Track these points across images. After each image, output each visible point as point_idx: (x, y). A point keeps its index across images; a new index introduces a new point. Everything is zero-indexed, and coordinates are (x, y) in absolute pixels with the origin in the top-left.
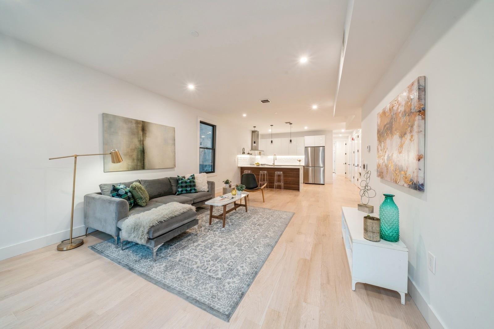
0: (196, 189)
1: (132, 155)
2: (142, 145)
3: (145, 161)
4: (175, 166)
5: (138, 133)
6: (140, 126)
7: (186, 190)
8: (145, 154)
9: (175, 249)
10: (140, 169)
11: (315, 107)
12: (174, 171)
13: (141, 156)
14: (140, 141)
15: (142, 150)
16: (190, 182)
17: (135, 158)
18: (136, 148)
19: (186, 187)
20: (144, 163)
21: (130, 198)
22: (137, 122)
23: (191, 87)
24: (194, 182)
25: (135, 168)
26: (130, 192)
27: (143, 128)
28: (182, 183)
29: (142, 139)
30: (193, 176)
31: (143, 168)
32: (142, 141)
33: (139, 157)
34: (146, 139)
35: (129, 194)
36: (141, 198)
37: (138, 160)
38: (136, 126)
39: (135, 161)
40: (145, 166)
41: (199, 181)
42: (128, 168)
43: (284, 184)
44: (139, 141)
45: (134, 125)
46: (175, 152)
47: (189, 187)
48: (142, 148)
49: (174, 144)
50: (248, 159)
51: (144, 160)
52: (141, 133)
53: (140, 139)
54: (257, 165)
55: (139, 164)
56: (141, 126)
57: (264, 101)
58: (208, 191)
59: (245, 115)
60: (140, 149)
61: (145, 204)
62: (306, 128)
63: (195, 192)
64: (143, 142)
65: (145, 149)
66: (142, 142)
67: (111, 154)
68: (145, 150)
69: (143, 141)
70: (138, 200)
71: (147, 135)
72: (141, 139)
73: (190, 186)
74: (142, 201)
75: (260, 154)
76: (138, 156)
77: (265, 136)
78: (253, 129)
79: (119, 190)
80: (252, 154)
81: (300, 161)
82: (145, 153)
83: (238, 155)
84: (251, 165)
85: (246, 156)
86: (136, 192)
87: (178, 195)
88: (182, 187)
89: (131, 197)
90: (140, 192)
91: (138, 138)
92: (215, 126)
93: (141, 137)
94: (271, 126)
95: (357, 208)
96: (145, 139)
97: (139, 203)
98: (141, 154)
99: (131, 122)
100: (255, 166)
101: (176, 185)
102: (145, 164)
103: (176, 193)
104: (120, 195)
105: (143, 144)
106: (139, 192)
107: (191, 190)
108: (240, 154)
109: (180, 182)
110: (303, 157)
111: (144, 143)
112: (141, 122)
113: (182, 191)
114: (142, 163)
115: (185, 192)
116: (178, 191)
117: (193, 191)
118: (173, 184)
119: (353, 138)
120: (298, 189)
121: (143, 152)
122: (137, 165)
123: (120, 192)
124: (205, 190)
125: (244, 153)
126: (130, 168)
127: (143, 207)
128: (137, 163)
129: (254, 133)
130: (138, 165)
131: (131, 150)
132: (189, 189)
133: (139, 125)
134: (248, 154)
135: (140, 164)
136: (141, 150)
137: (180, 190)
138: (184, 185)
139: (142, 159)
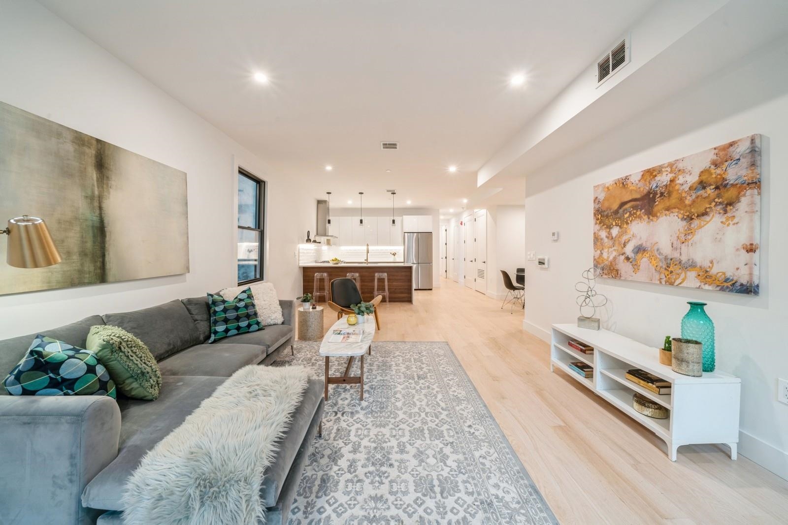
0: (259, 323)
1: (63, 241)
2: (98, 212)
3: (107, 259)
4: (188, 269)
5: (83, 173)
6: (91, 152)
7: (238, 328)
8: (107, 239)
9: (302, 502)
10: (90, 283)
11: (453, 169)
12: (185, 281)
13: (94, 242)
14: (91, 198)
15: (97, 224)
16: (246, 307)
17: (75, 249)
18: (76, 218)
19: (238, 319)
20: (103, 263)
21: (106, 383)
22: (80, 140)
23: (261, 77)
24: (253, 305)
25: (74, 282)
26: (100, 361)
27: (101, 160)
28: (225, 310)
29: (96, 193)
30: (248, 293)
31: (102, 277)
32: (96, 199)
33: (89, 245)
34: (109, 193)
35: (100, 370)
36: (143, 373)
37: (86, 255)
38: (75, 151)
39: (75, 257)
40: (107, 271)
41: (263, 302)
42: (49, 282)
43: (390, 293)
44: (86, 197)
45: (69, 147)
46: (188, 233)
47: (245, 318)
48: (96, 219)
49: (186, 214)
50: (312, 252)
51: (103, 256)
52: (93, 174)
53: (90, 193)
54: (335, 262)
55: (89, 267)
56: (94, 152)
57: (387, 146)
58: (283, 323)
59: (329, 168)
60: (90, 223)
61: (155, 392)
62: (409, 203)
63: (259, 330)
64: (100, 203)
65: (106, 221)
66: (97, 203)
67: (8, 231)
68: (106, 225)
69: (100, 198)
70: (127, 381)
71: (113, 182)
72: (93, 192)
73: (248, 316)
74: (147, 384)
75: (328, 243)
76: (83, 242)
77: (347, 211)
78: (324, 197)
79: (63, 366)
80: (320, 243)
81: (394, 255)
82: (108, 234)
83: (299, 244)
84: (316, 262)
85: (311, 246)
86: (125, 359)
87: (215, 342)
88: (226, 321)
89: (107, 378)
90: (137, 356)
91: (83, 187)
92: (264, 182)
93: (93, 185)
94: (360, 195)
95: (577, 324)
96: (106, 193)
97: (133, 393)
98: (94, 236)
99: (59, 135)
100: (331, 265)
101: (205, 316)
102: (108, 266)
103: (209, 337)
104: (64, 380)
105: (100, 208)
106: (134, 358)
107: (249, 326)
108: (303, 242)
109: (220, 308)
110: (400, 249)
111: (104, 205)
112: (94, 142)
113: (227, 331)
114: (99, 264)
115: (234, 332)
116: (216, 333)
117: (255, 327)
118: (200, 316)
119: (462, 222)
120: (409, 300)
121: (100, 231)
122: (81, 272)
123: (66, 372)
124: (276, 321)
125: (309, 240)
126: (58, 282)
127: (151, 401)
128: (82, 265)
129: (321, 205)
130: (86, 269)
131: (59, 222)
132: (243, 324)
133: (87, 150)
134: (315, 241)
135: (92, 268)
136: (93, 227)
137: (220, 328)
138: (231, 315)
139: (99, 253)
